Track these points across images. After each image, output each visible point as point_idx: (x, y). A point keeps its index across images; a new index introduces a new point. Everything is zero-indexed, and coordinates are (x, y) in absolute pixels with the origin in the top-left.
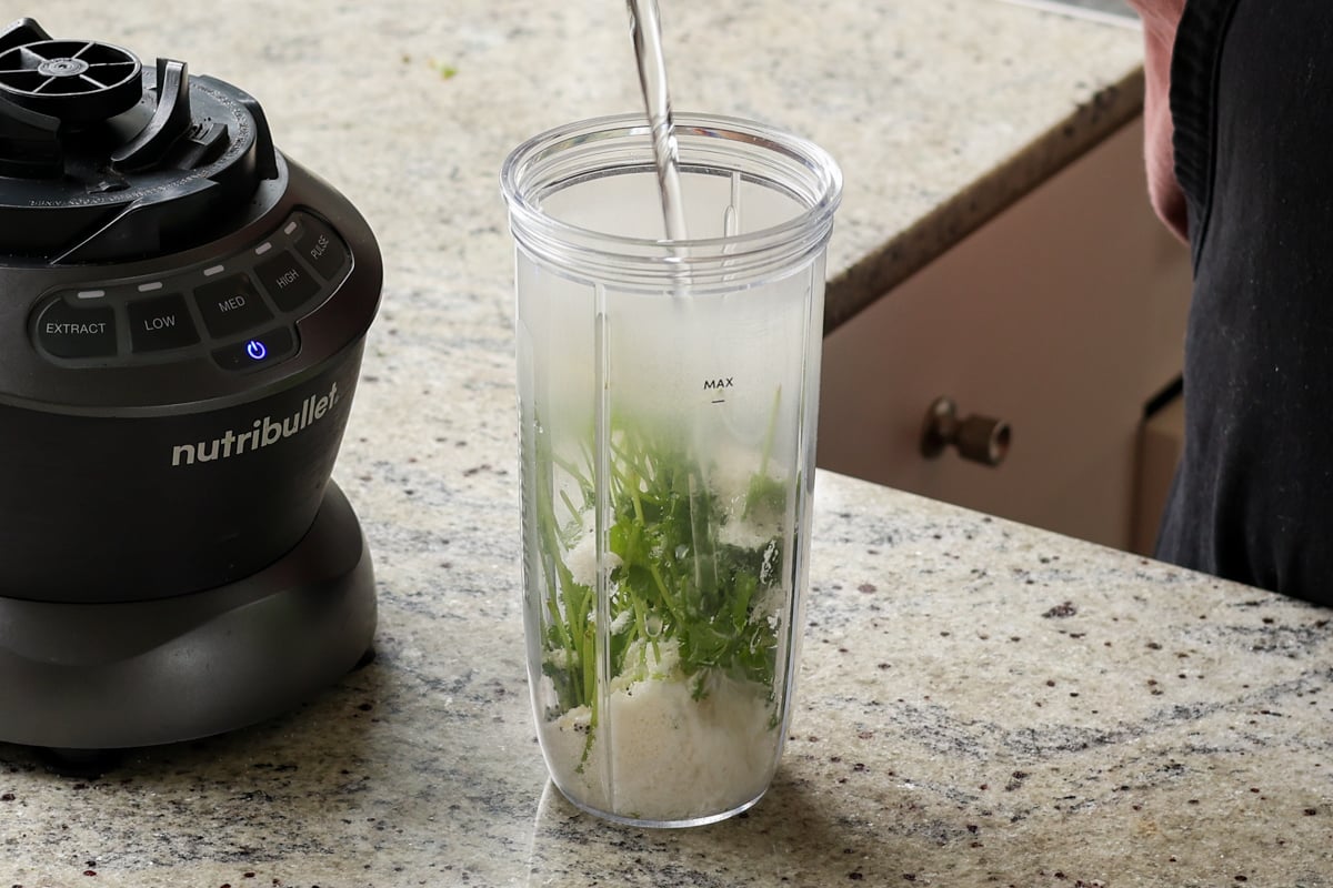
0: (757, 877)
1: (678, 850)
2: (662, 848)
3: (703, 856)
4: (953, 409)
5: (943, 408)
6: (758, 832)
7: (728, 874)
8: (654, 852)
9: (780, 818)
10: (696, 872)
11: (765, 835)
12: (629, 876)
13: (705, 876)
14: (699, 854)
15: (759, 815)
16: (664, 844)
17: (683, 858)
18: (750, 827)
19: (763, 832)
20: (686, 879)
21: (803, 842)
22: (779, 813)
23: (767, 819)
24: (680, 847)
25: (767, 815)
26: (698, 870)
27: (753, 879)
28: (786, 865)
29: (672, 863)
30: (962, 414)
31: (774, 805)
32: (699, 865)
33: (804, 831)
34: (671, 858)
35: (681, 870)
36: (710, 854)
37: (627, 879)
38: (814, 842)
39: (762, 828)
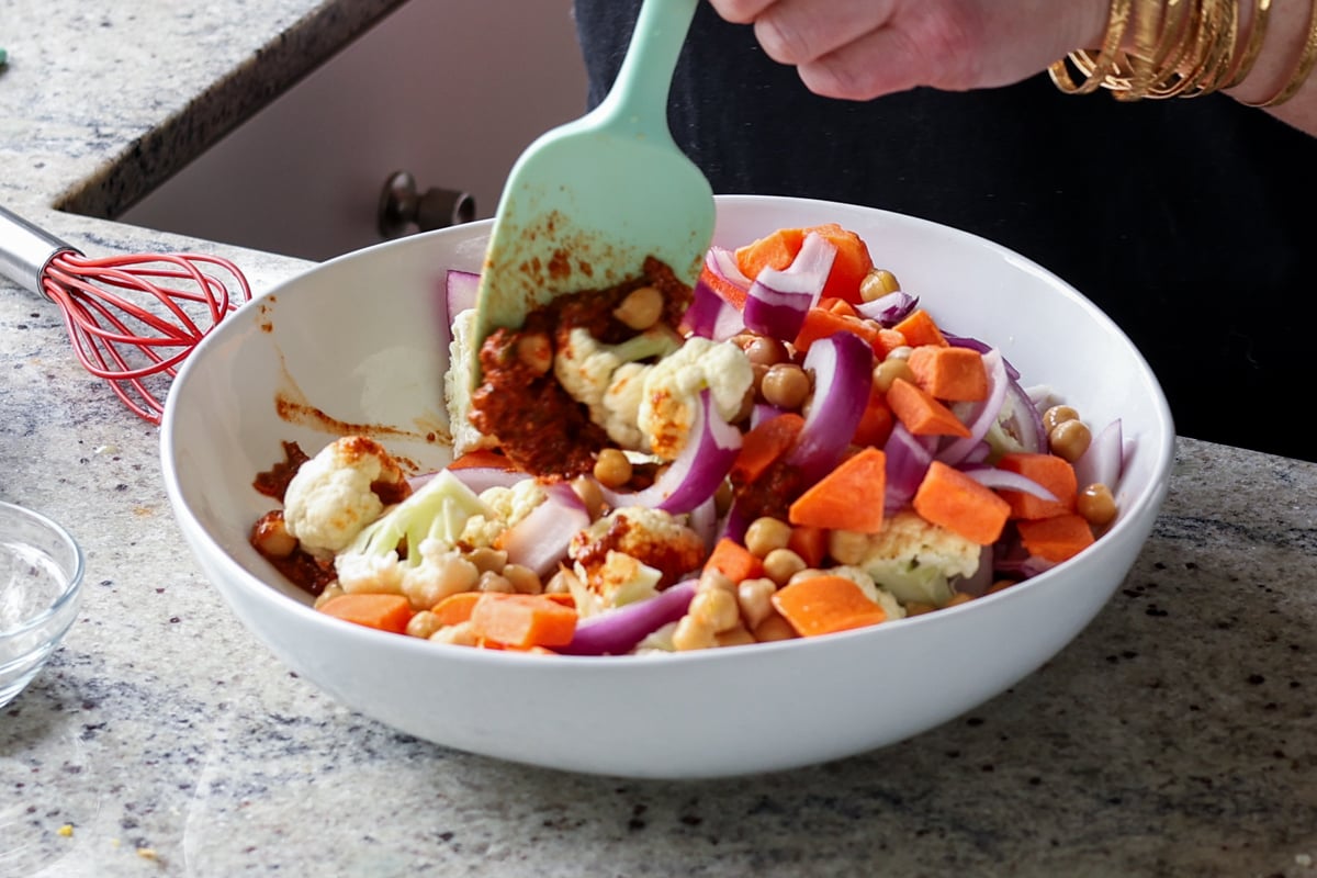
0: (190, 684)
1: (103, 661)
2: (86, 660)
3: (132, 666)
4: (411, 182)
5: (401, 181)
6: (191, 636)
7: (159, 682)
8: (78, 666)
9: (213, 620)
10: (124, 684)
11: (198, 639)
12: (50, 693)
13: (133, 687)
14: (127, 665)
15: (190, 618)
16: (88, 657)
17: (109, 670)
18: (182, 631)
19: (196, 636)
20: (114, 691)
21: (240, 643)
22: (211, 615)
23: (200, 622)
24: (105, 658)
25: (199, 618)
26: (126, 681)
27: (186, 686)
28: (222, 668)
29: (97, 676)
30: (421, 189)
31: (208, 606)
32: (126, 675)
33: (240, 632)
34: (96, 670)
35: (107, 683)
36: (138, 663)
37: (49, 697)
38: (251, 642)
39: (194, 632)
